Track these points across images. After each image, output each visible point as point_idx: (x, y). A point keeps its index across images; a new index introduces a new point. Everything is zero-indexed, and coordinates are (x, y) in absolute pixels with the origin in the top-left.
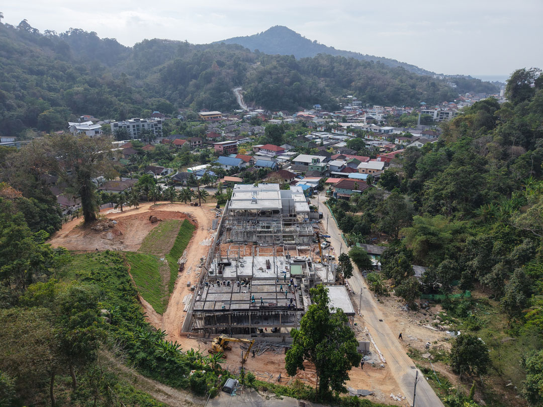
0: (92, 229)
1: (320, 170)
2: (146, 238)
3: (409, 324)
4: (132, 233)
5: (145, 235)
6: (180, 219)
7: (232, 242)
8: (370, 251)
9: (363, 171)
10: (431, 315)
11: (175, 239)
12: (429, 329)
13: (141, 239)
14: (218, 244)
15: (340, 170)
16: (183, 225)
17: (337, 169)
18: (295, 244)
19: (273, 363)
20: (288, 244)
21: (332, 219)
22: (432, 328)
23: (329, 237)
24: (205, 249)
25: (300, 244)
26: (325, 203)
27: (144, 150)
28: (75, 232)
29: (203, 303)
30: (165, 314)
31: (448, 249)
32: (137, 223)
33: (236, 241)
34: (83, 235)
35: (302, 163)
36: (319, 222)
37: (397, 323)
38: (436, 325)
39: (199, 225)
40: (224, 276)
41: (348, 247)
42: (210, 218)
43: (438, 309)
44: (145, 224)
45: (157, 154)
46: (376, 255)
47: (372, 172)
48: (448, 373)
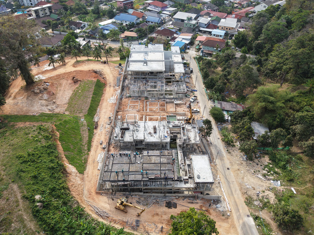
0: (32, 91)
1: (192, 27)
2: (71, 98)
3: (246, 173)
4: (61, 93)
5: (70, 95)
6: (94, 80)
7: (130, 97)
8: (224, 108)
9: (222, 28)
10: (261, 166)
11: (91, 99)
12: (260, 178)
13: (68, 98)
14: (121, 99)
15: (206, 26)
16: (96, 85)
17: (204, 26)
18: (173, 98)
19: (157, 214)
20: (169, 99)
21: (199, 73)
22: (261, 177)
23: (197, 91)
24: (112, 106)
25: (176, 99)
26: (195, 58)
27: (67, 5)
28: (21, 94)
29: (110, 173)
30: (85, 172)
31: (279, 115)
32: (64, 82)
33: (134, 97)
34: (26, 97)
35: (179, 19)
36: (190, 77)
37: (239, 172)
38: (264, 175)
39: (108, 82)
40: (125, 140)
41: (209, 100)
42: (115, 75)
43: (266, 160)
44: (70, 84)
45: (77, 10)
46: (227, 111)
47: (228, 29)
48: (270, 220)
